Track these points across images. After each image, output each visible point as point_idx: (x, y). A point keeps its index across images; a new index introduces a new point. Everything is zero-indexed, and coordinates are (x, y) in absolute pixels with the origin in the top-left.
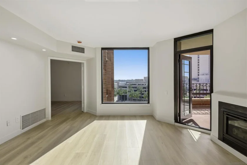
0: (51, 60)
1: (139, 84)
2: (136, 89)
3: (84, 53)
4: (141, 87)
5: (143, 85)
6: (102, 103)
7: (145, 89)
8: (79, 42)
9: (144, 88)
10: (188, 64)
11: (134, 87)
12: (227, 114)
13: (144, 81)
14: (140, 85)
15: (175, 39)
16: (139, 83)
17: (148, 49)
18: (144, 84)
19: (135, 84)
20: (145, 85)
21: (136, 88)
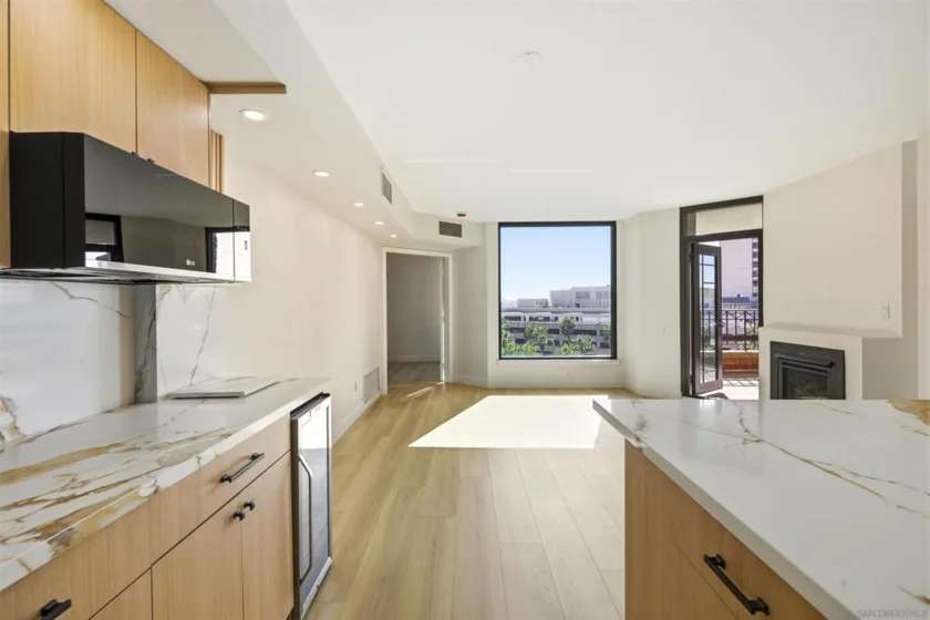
0: (388, 254)
1: (531, 319)
2: (521, 336)
3: (460, 235)
4: (540, 328)
5: (547, 319)
6: (500, 358)
7: (554, 337)
8: (460, 215)
9: (551, 331)
10: (713, 263)
11: (516, 326)
12: (784, 363)
13: (550, 304)
14: (536, 319)
15: (682, 209)
16: (534, 315)
17: (613, 224)
18: (552, 316)
19: (518, 318)
20: (556, 319)
21: (522, 330)
